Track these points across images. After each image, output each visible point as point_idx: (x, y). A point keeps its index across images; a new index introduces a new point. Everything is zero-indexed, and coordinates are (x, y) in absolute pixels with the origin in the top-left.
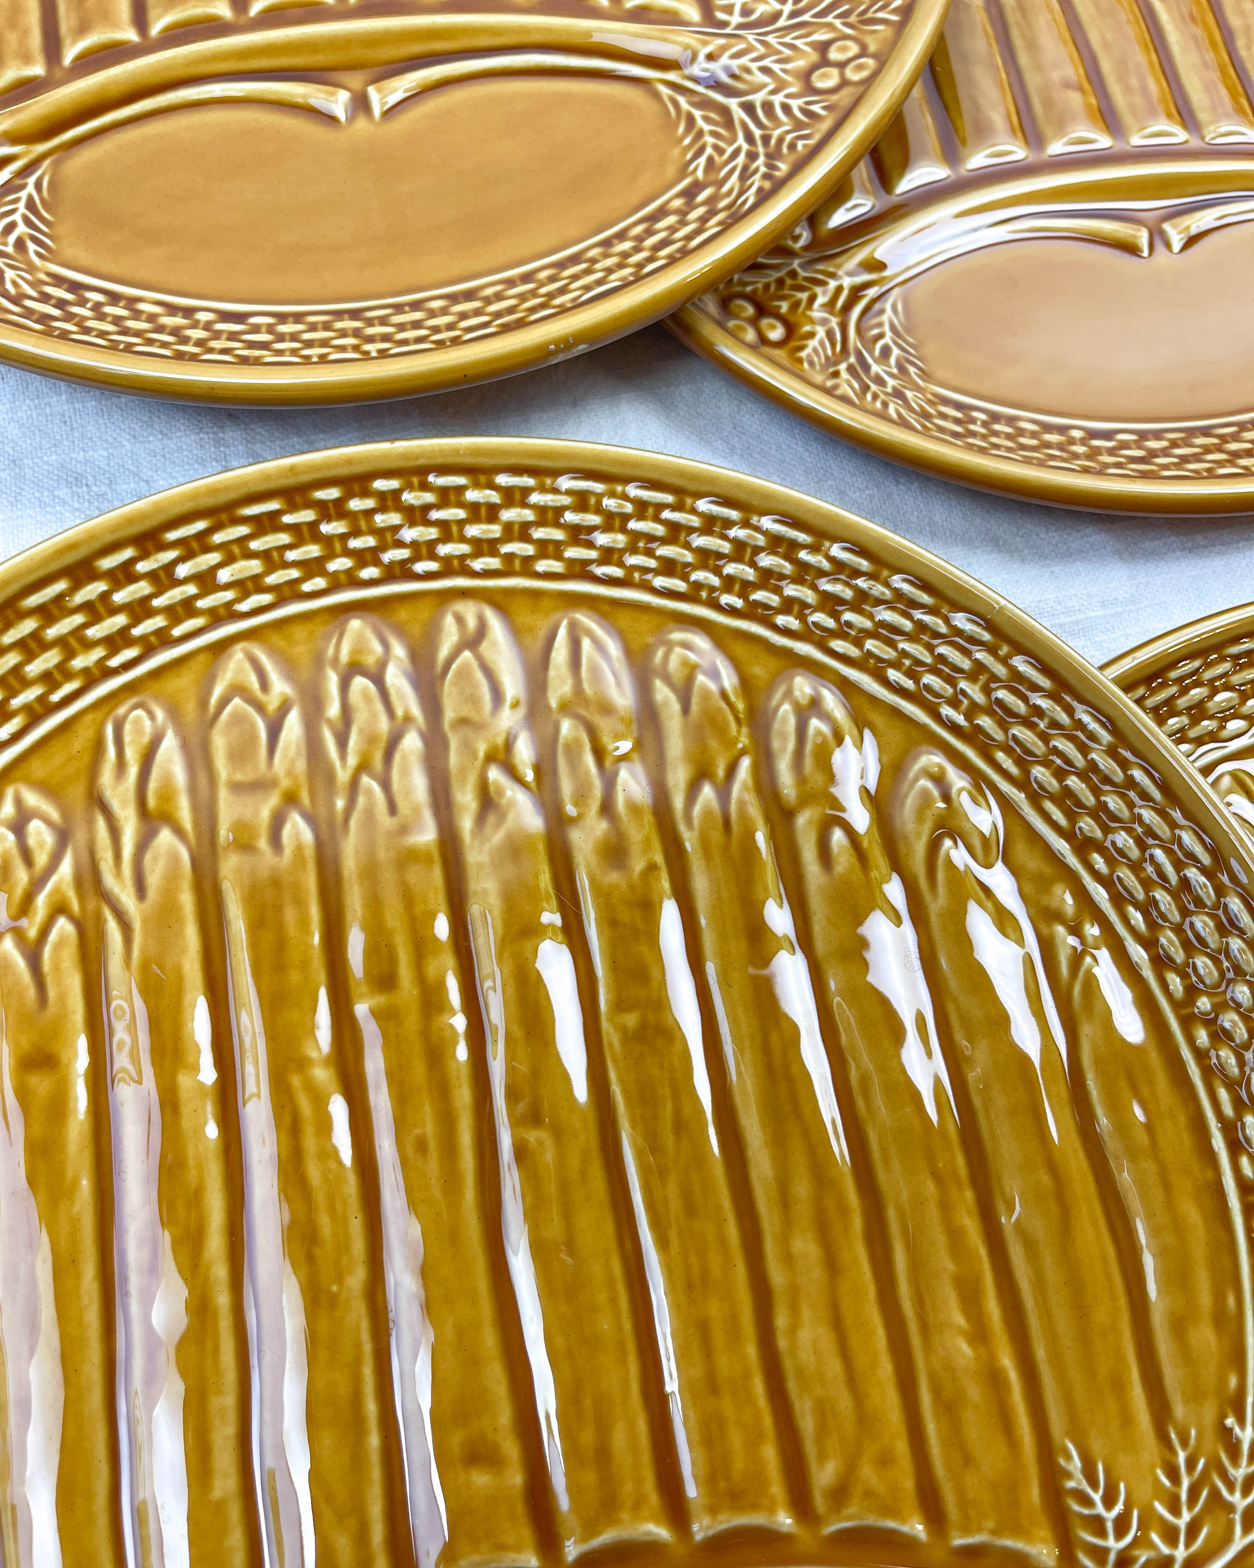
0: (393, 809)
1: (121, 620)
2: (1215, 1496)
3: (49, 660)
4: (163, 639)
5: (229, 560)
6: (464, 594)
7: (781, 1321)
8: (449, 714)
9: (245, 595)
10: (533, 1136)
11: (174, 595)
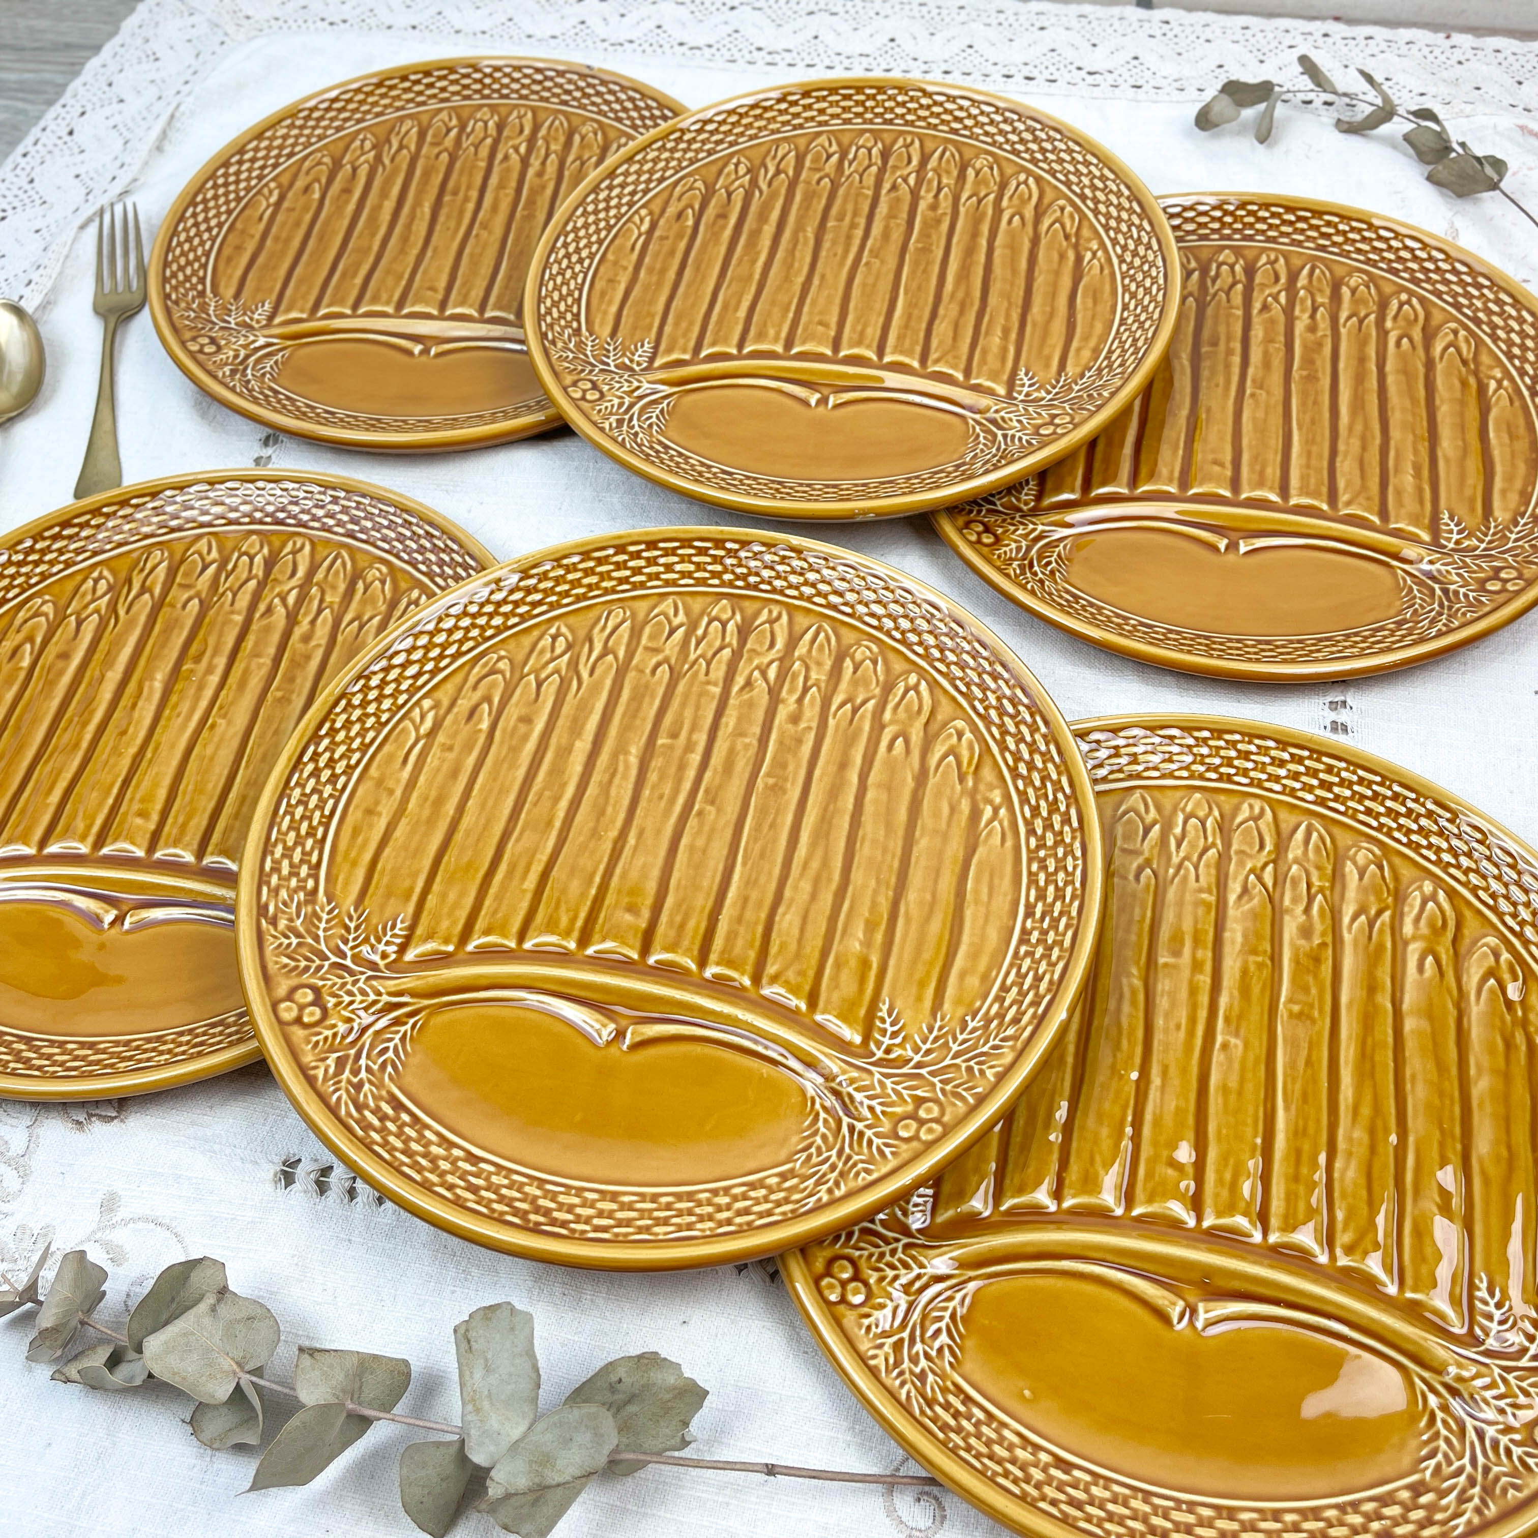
0: (707, 674)
1: (628, 573)
2: (946, 1044)
3: (593, 579)
4: (642, 585)
5: (682, 562)
6: (777, 602)
7: (781, 910)
8: (748, 646)
9: (683, 578)
10: (709, 808)
11: (654, 569)
